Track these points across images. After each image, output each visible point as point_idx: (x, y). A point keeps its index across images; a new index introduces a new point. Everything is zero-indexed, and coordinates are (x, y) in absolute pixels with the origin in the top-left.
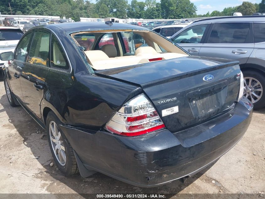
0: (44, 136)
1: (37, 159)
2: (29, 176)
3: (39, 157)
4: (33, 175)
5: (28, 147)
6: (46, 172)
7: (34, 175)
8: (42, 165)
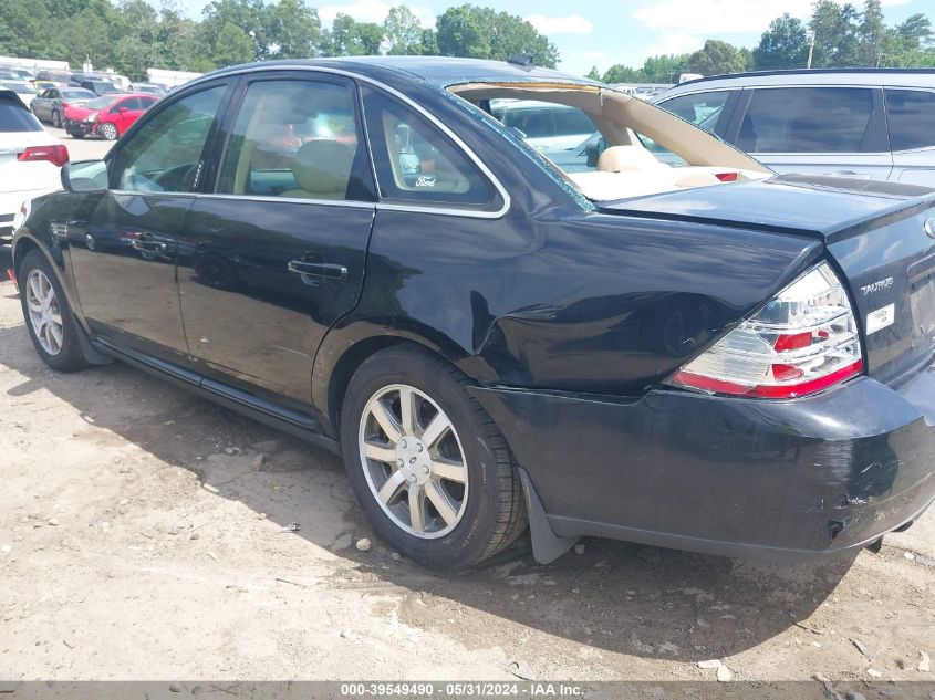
0: (264, 461)
1: (295, 531)
2: (309, 585)
3: (298, 525)
4: (319, 583)
5: (228, 498)
6: (358, 569)
7: (322, 580)
8: (328, 548)
